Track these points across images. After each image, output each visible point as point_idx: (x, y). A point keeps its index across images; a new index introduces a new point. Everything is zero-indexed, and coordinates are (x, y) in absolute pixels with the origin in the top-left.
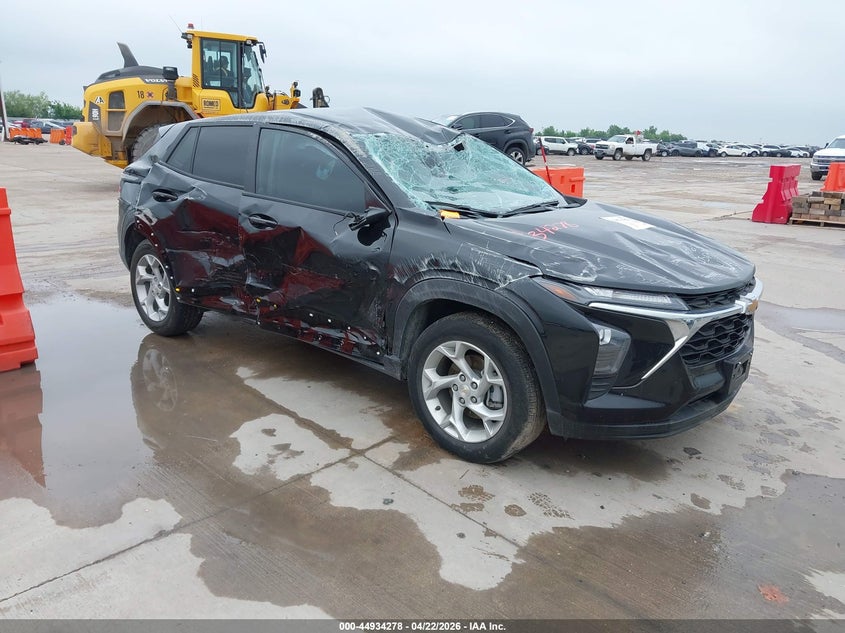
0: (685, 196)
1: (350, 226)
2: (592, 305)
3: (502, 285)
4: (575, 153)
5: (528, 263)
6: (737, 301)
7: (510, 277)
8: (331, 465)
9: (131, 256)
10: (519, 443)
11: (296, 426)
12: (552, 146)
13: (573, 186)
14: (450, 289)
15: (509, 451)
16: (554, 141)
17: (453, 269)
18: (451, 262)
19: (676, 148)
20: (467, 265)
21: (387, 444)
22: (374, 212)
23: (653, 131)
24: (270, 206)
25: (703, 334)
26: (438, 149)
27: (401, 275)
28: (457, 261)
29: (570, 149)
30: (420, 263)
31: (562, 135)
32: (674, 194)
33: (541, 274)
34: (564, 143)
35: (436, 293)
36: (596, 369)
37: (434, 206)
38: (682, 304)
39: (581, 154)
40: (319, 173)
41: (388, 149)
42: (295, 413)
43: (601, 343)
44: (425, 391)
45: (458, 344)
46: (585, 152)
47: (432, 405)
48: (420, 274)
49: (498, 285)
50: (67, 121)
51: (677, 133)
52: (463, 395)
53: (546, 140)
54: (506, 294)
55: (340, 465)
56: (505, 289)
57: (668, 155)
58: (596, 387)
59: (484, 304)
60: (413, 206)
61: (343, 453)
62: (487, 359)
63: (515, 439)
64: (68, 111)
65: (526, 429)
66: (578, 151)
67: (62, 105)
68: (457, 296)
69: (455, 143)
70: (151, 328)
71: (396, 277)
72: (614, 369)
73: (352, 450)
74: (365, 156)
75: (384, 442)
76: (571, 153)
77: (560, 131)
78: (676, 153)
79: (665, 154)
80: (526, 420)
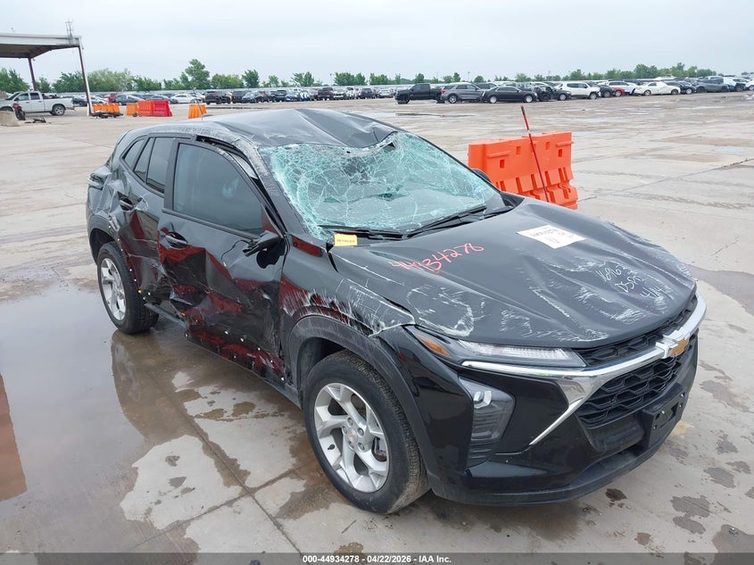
0: (700, 140)
1: (245, 251)
2: (466, 364)
3: (376, 333)
4: (598, 96)
5: (403, 308)
6: (657, 344)
7: (383, 324)
8: (217, 508)
9: (98, 256)
10: (402, 501)
11: (202, 451)
12: (574, 91)
13: (560, 151)
14: (330, 330)
15: (394, 508)
16: (576, 86)
17: (332, 310)
18: (330, 300)
19: (701, 84)
20: (343, 305)
21: (283, 480)
22: (268, 236)
23: (680, 67)
24: (184, 223)
25: (607, 390)
26: (364, 152)
27: (290, 308)
28: (335, 300)
29: (592, 93)
30: (304, 298)
31: (589, 77)
32: (686, 140)
33: (413, 323)
34: (586, 87)
35: (318, 331)
36: (473, 435)
37: (330, 230)
38: (577, 360)
39: (603, 96)
40: (224, 191)
41: (300, 160)
42: (206, 435)
43: (476, 406)
44: (318, 429)
45: (343, 386)
46: (607, 94)
47: (325, 443)
48: (304, 310)
49: (371, 332)
50: (148, 94)
51: (705, 68)
52: (351, 439)
53: (569, 85)
54: (378, 343)
55: (225, 509)
56: (378, 337)
57: (693, 92)
58: (474, 454)
59: (359, 350)
60: (306, 230)
61: (235, 490)
62: (368, 407)
63: (398, 498)
64: (148, 84)
65: (408, 489)
66: (600, 94)
67: (143, 79)
68: (336, 337)
69: (384, 143)
70: (117, 325)
71: (285, 309)
72: (495, 435)
73: (245, 488)
74: (266, 174)
75: (281, 477)
76: (593, 96)
77: (586, 74)
78: (701, 90)
79: (689, 91)
80: (407, 481)
